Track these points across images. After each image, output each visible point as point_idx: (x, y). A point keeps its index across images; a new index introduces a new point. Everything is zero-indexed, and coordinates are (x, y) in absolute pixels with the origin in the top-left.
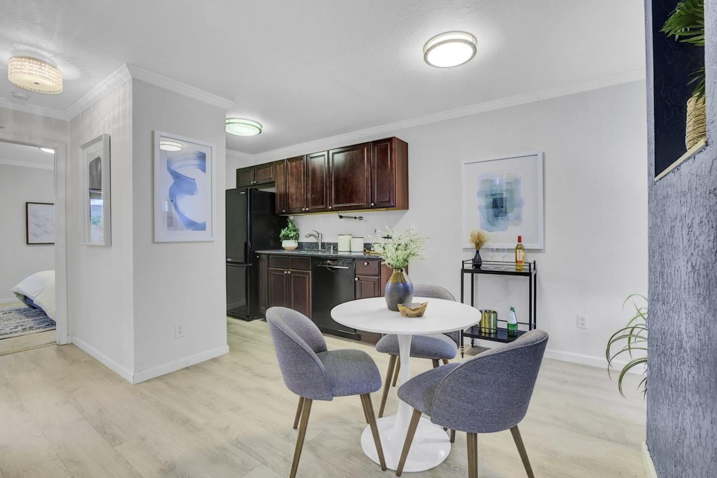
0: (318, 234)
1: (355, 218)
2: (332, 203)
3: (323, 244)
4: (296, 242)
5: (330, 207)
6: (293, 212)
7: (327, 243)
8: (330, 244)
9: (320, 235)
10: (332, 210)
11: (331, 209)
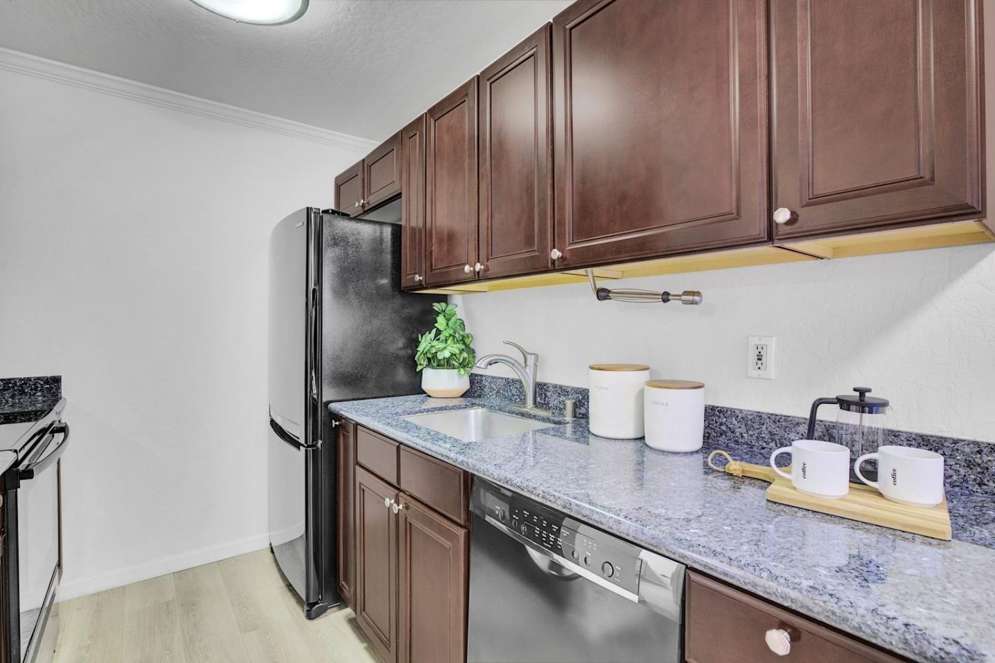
0: (525, 354)
1: (666, 297)
2: (562, 236)
3: (541, 388)
4: (460, 376)
5: (556, 254)
6: (453, 278)
7: (555, 386)
8: (563, 391)
9: (531, 360)
10: (564, 266)
11: (562, 258)
